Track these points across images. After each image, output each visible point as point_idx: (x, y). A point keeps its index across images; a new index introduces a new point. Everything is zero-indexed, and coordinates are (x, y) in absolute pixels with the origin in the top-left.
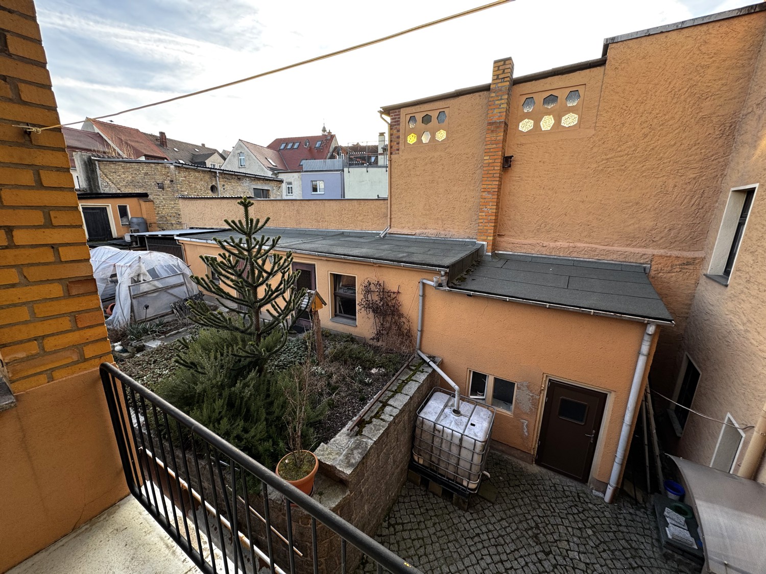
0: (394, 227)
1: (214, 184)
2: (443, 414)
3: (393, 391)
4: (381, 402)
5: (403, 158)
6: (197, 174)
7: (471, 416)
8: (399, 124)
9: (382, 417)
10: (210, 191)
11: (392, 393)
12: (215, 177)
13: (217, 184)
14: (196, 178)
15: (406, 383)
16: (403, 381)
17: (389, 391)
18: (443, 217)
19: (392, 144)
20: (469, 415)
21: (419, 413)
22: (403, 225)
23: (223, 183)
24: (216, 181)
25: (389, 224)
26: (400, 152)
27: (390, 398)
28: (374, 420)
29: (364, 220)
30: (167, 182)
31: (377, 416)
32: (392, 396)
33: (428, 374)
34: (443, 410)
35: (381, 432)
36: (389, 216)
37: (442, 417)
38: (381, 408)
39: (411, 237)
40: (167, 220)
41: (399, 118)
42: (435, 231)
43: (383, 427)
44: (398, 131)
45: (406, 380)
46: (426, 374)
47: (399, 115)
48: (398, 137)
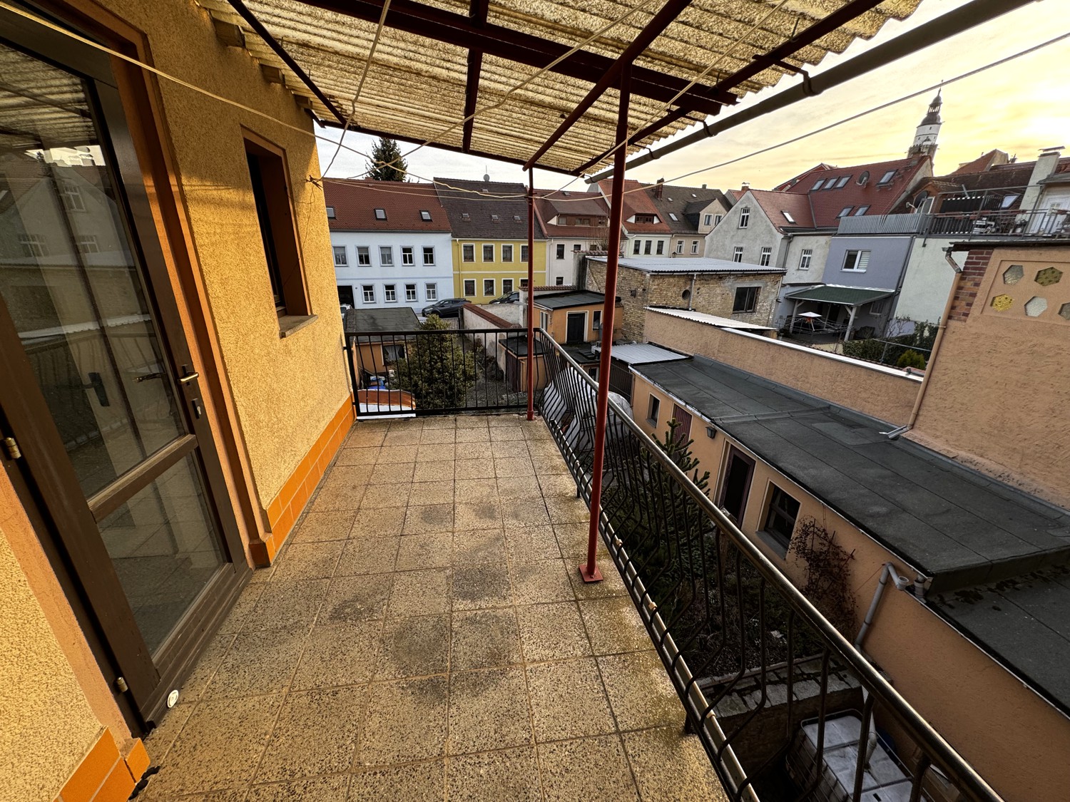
0: (919, 429)
1: (687, 288)
2: (842, 750)
3: (778, 677)
4: (756, 680)
5: (973, 331)
6: (671, 280)
7: (883, 786)
8: (982, 275)
9: (746, 698)
10: (681, 298)
11: (777, 679)
12: (691, 280)
13: (691, 288)
14: (669, 284)
15: (805, 680)
16: (803, 673)
17: (776, 673)
18: (1028, 451)
19: (957, 303)
20: (883, 782)
21: (805, 724)
22: (938, 434)
23: (698, 286)
24: (691, 284)
25: (910, 422)
26: (969, 320)
27: (771, 683)
28: (735, 694)
29: (869, 400)
30: (640, 290)
31: (741, 693)
32: (775, 683)
33: (847, 687)
34: (844, 746)
35: (735, 713)
36: (914, 411)
37: (836, 753)
38: (751, 687)
39: (944, 459)
40: (631, 328)
41: (986, 264)
42: (999, 469)
43: (740, 709)
44: (977, 285)
45: (809, 675)
46: (844, 686)
47: (988, 259)
48: (974, 295)
